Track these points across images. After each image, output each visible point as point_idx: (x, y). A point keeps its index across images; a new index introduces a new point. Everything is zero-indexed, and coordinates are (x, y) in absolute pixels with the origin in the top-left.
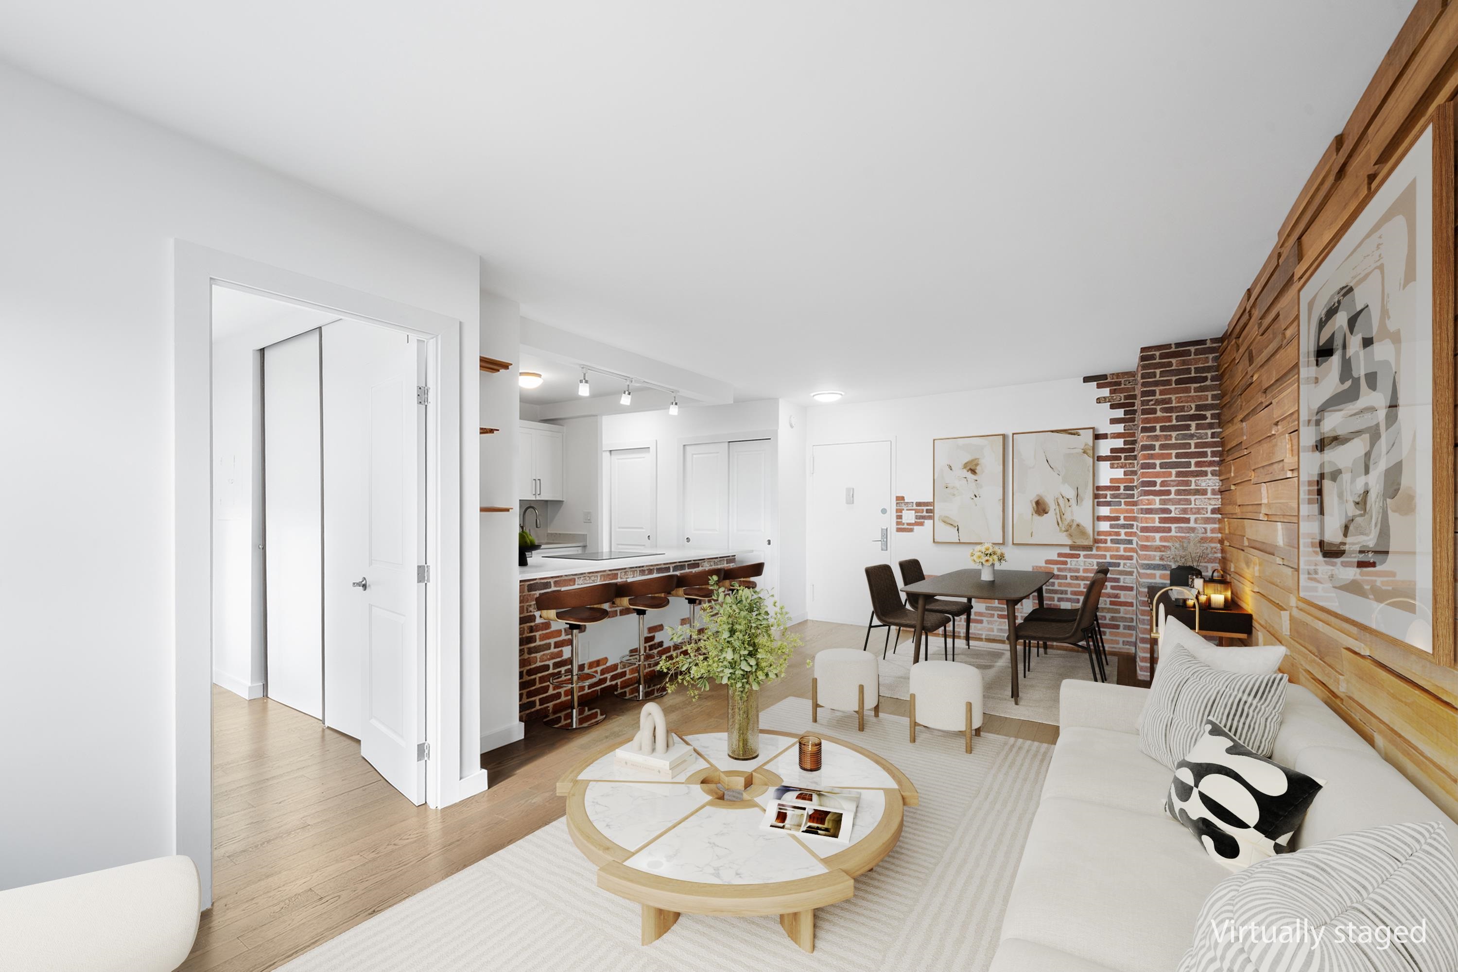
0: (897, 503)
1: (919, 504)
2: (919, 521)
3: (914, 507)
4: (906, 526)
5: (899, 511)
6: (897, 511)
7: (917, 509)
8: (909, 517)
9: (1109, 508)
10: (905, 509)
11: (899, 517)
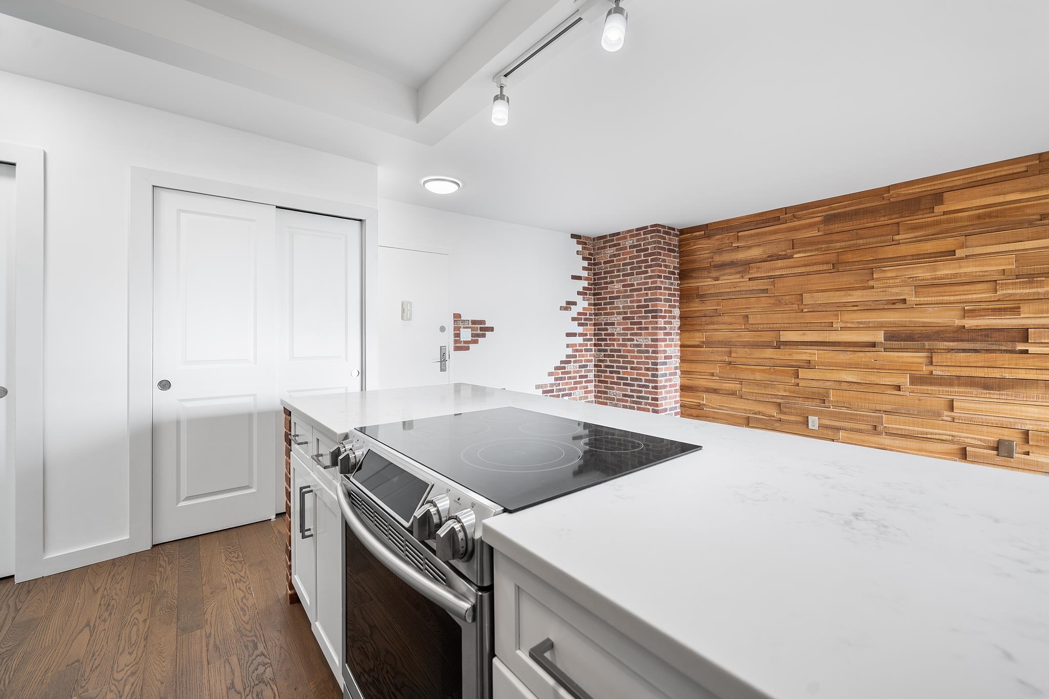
0: (455, 321)
1: (474, 322)
2: (474, 338)
3: (470, 325)
4: (462, 345)
5: (457, 329)
6: (455, 330)
7: (473, 327)
8: (466, 335)
9: (582, 327)
10: (462, 326)
11: (457, 335)
